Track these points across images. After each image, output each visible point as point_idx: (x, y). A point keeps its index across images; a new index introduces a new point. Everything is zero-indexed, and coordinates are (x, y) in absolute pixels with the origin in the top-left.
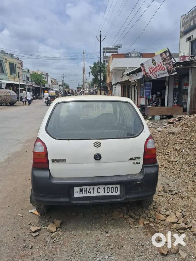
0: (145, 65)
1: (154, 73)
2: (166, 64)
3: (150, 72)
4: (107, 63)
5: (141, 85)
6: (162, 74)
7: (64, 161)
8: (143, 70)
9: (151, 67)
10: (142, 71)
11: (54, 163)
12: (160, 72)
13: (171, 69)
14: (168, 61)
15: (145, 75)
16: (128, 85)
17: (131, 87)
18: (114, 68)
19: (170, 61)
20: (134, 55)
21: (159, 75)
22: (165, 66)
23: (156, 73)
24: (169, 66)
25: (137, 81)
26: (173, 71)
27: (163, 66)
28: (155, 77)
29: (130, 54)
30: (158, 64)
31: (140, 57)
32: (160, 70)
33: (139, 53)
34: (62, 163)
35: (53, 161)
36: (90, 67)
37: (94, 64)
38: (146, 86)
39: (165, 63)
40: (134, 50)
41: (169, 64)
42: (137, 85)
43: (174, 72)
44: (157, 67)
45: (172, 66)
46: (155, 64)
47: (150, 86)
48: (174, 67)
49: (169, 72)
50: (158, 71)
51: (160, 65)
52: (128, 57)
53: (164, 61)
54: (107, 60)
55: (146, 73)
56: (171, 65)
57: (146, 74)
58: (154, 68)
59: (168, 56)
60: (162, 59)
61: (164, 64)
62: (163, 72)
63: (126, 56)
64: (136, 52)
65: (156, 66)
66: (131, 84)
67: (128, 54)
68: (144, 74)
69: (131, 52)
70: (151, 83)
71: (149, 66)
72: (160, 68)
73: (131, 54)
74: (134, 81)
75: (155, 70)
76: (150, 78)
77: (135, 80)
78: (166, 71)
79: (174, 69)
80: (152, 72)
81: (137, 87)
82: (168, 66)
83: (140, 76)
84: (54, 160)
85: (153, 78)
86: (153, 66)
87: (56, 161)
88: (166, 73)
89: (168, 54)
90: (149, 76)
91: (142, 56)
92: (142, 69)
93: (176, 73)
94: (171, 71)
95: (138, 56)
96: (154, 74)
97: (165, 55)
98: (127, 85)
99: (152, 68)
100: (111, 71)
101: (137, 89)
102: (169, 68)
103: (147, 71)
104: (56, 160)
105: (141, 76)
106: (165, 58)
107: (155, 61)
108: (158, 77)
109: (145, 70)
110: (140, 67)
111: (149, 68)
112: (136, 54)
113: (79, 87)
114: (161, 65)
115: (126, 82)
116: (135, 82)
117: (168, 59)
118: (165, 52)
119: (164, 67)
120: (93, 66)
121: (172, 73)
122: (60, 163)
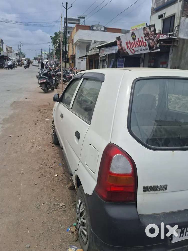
0: (122, 39)
1: (132, 48)
2: (149, 39)
3: (128, 46)
4: (68, 34)
5: (112, 60)
6: (141, 50)
7: (164, 188)
8: (119, 45)
9: (129, 41)
10: (117, 45)
11: (147, 192)
12: (140, 48)
13: (153, 46)
14: (151, 36)
15: (120, 50)
16: (96, 59)
17: (99, 61)
18: (79, 40)
19: (154, 37)
20: (98, 28)
21: (138, 51)
22: (147, 41)
23: (134, 48)
24: (152, 42)
25: (107, 56)
26: (155, 47)
27: (144, 41)
28: (132, 53)
29: (94, 27)
30: (138, 39)
31: (104, 31)
32: (140, 46)
33: (104, 27)
34: (161, 191)
35: (146, 189)
36: (51, 37)
37: (55, 34)
38: (119, 62)
39: (147, 38)
40: (99, 23)
41: (153, 40)
42: (107, 60)
43: (157, 48)
44: (137, 42)
45: (156, 42)
46: (134, 39)
47: (123, 62)
48: (158, 44)
49: (151, 48)
50: (138, 46)
51: (141, 40)
52: (93, 30)
53: (147, 36)
54: (70, 31)
55: (122, 47)
56: (155, 40)
57: (122, 49)
58: (133, 42)
59: (153, 31)
60: (144, 34)
61: (146, 40)
62: (143, 48)
63: (90, 28)
64: (101, 25)
65: (135, 41)
66: (100, 58)
67: (92, 26)
68: (120, 48)
69: (96, 25)
70: (124, 59)
71: (127, 40)
72: (140, 43)
73: (96, 27)
74: (104, 55)
75: (134, 45)
76: (126, 53)
77: (106, 55)
78: (148, 47)
79: (158, 46)
80: (130, 47)
81: (107, 61)
82: (150, 42)
83: (114, 50)
84: (147, 187)
85: (130, 54)
86: (132, 41)
87: (150, 190)
88: (147, 49)
89: (152, 29)
90: (125, 51)
91: (106, 30)
92: (118, 43)
93: (159, 50)
94: (153, 47)
95: (103, 30)
96: (131, 50)
97: (148, 30)
98: (94, 59)
99: (130, 43)
100: (75, 43)
101: (107, 64)
102: (152, 44)
103: (124, 45)
104: (151, 187)
105: (116, 51)
106: (149, 33)
107: (135, 35)
108: (136, 53)
109: (121, 45)
110: (116, 41)
111: (126, 42)
112: (100, 27)
113: (36, 57)
114: (143, 41)
115: (93, 56)
116: (106, 56)
117: (152, 34)
118: (150, 27)
119: (145, 43)
120: (54, 36)
121: (155, 49)
122: (156, 192)
